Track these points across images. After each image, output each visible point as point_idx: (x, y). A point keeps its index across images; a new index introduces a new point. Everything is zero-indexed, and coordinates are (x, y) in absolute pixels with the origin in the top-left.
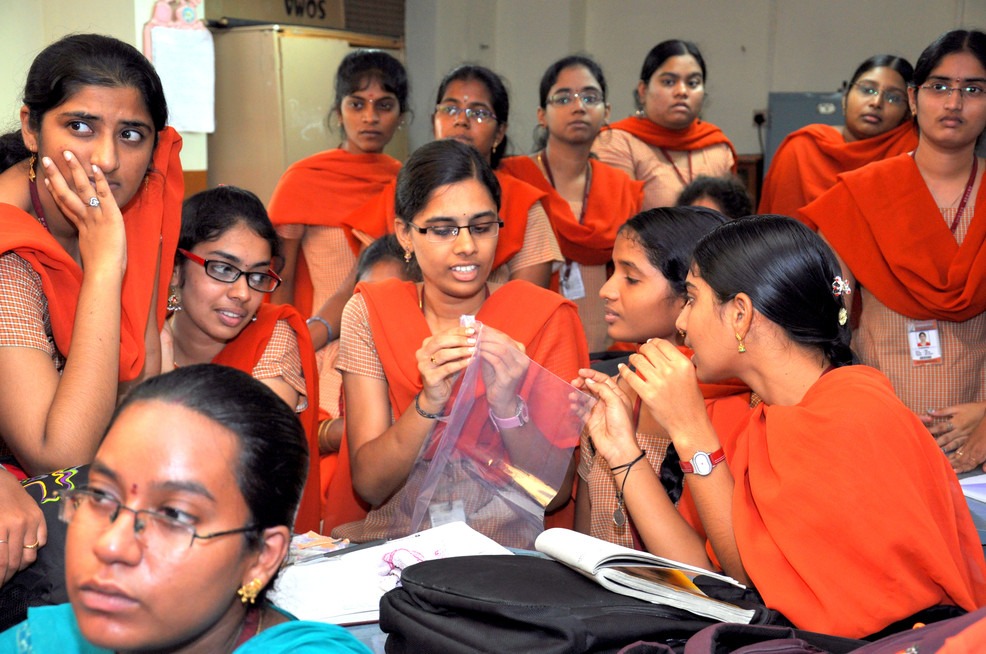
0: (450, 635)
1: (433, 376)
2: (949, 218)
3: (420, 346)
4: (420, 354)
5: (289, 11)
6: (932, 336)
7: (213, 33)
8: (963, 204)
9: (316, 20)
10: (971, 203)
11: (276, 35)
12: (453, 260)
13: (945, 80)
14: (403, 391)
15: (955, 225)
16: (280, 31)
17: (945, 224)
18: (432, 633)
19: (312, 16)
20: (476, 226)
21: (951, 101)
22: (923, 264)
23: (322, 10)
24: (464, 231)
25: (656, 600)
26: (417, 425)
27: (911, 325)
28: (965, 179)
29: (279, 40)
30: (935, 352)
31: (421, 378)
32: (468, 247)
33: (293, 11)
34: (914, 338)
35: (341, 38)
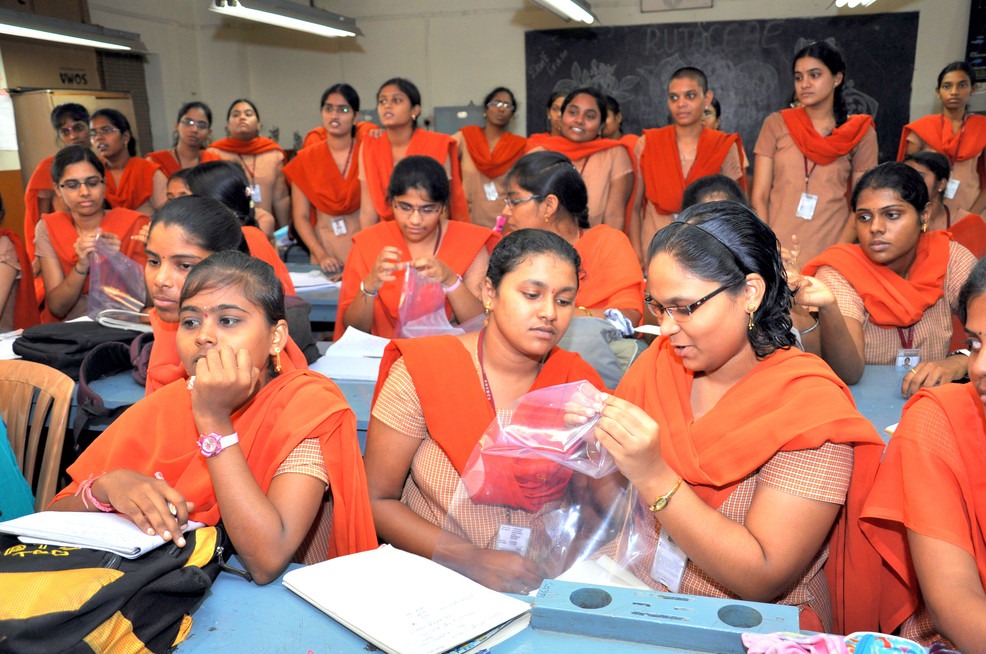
0: (34, 349)
1: (82, 256)
2: (342, 169)
3: (75, 241)
4: (76, 245)
5: (64, 81)
6: (341, 223)
7: (11, 96)
8: (348, 162)
9: (82, 86)
10: (350, 160)
11: (49, 95)
12: (81, 199)
13: (330, 106)
14: (67, 264)
15: (344, 172)
16: (51, 93)
17: (339, 171)
18: (29, 350)
19: (79, 83)
20: (89, 182)
21: (334, 115)
22: (329, 192)
23: (85, 80)
24: (83, 186)
25: (126, 328)
26: (76, 278)
27: (332, 219)
28: (348, 150)
29: (51, 98)
30: (344, 230)
31: (77, 255)
32: (85, 192)
33: (67, 82)
34: (334, 225)
35: (91, 95)
